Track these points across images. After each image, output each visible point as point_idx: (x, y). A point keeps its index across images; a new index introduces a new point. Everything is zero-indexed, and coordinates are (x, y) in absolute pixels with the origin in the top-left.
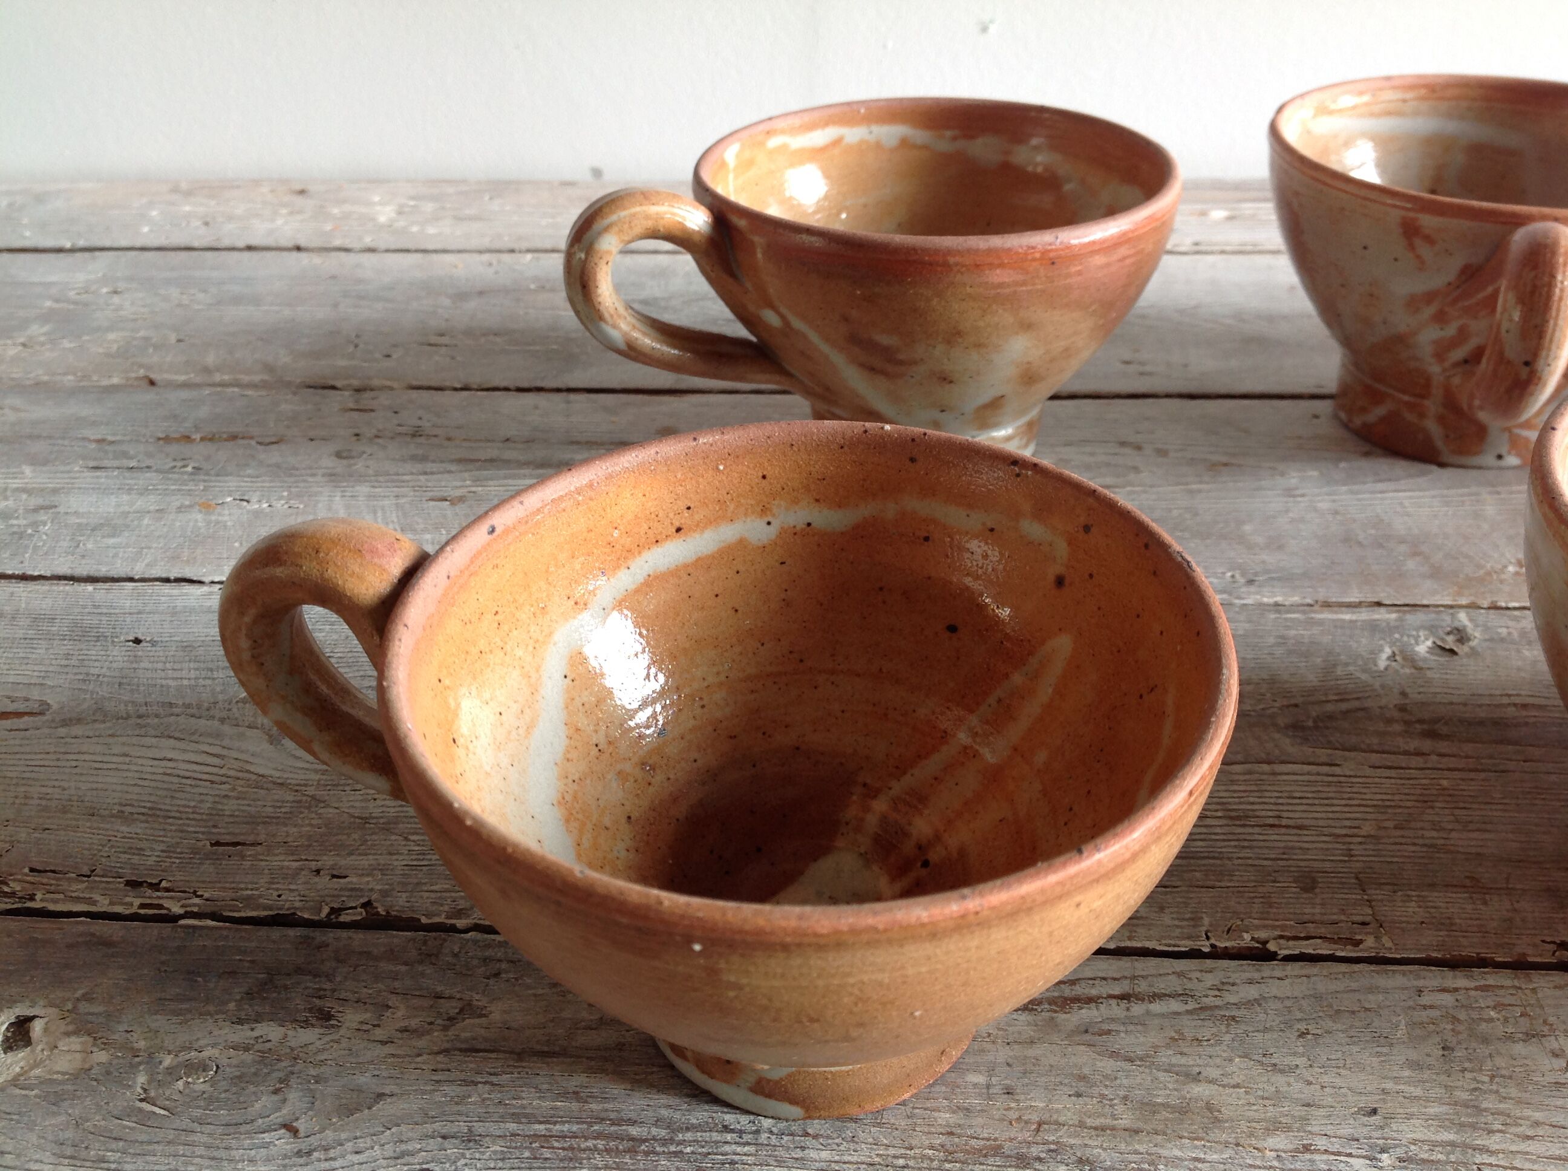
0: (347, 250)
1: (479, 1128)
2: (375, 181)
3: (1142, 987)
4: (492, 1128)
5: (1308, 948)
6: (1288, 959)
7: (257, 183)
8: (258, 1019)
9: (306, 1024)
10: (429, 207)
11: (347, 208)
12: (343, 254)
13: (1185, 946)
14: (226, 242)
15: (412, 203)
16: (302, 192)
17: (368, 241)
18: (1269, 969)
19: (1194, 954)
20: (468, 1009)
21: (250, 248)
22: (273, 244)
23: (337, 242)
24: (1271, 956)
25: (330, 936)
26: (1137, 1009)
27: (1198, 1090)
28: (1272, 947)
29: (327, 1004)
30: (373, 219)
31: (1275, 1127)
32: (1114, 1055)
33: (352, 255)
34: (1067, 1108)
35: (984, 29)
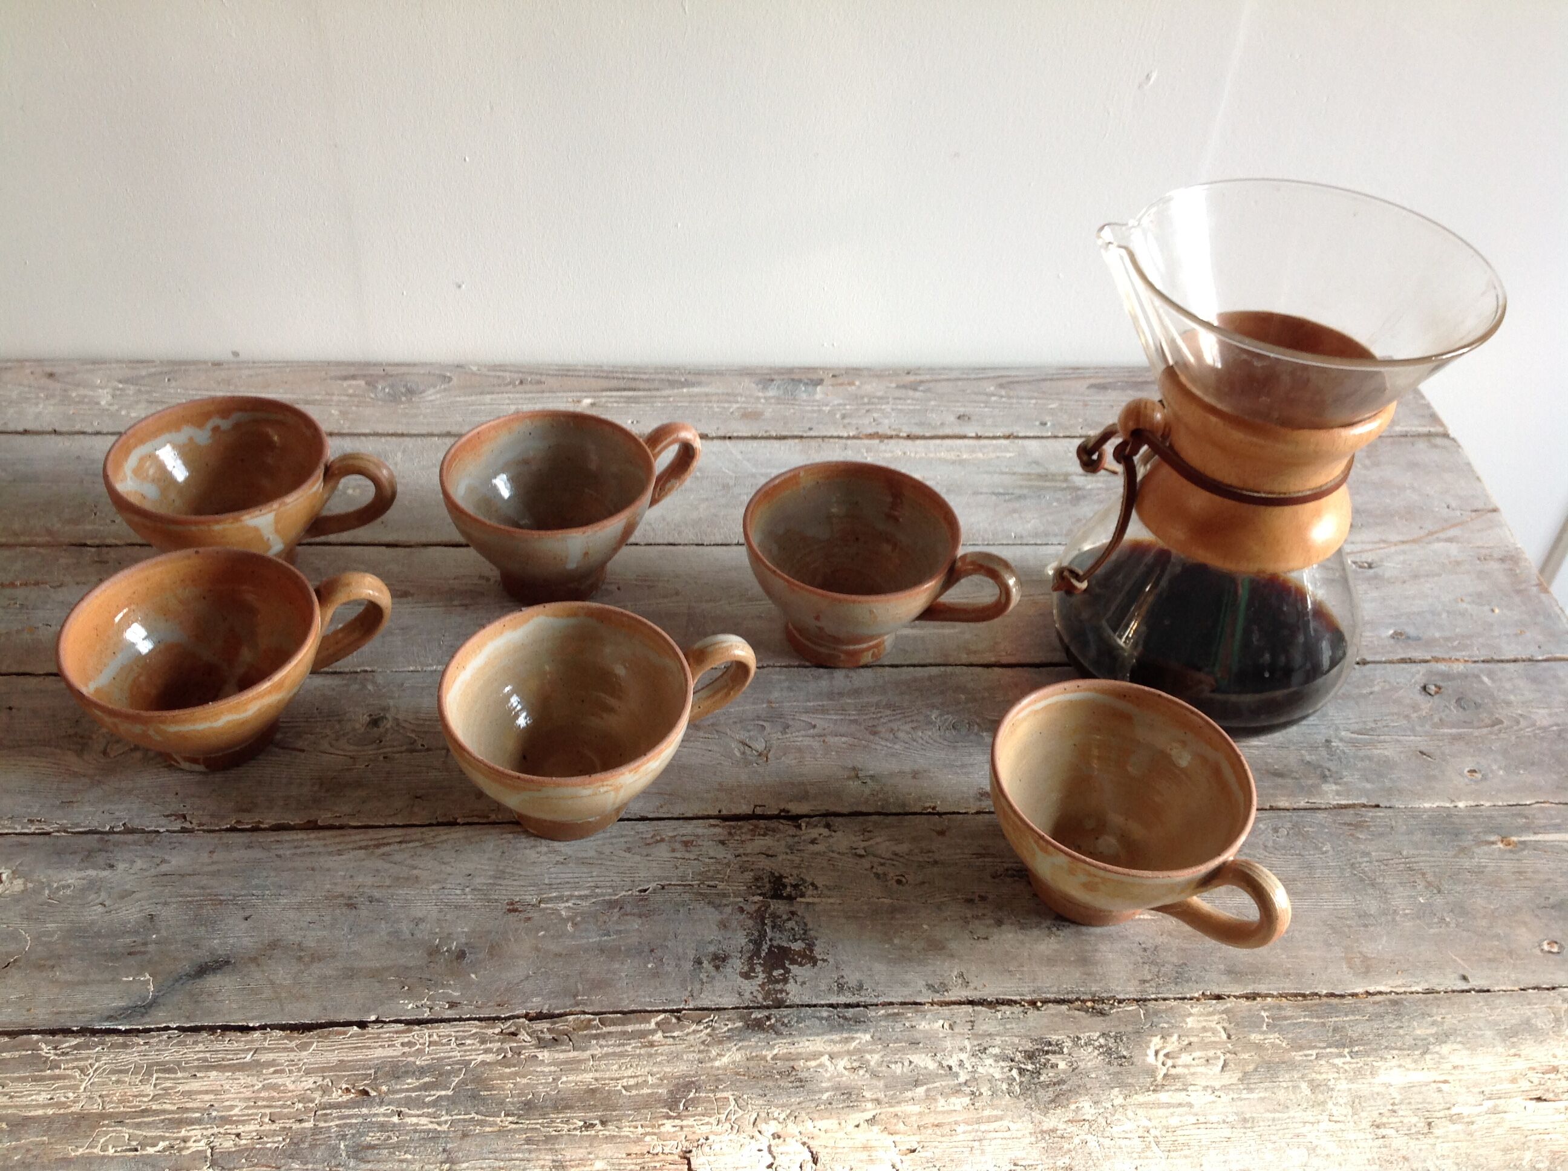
0: (83, 433)
1: (169, 900)
2: (96, 362)
3: (408, 838)
4: (173, 900)
5: (470, 820)
6: (464, 824)
7: (21, 362)
8: (87, 868)
9: (104, 869)
10: (131, 390)
11: (82, 391)
12: (81, 436)
13: (427, 822)
14: (11, 427)
15: (121, 386)
16: (51, 375)
17: (96, 426)
18: (454, 829)
19: (430, 825)
20: (163, 861)
21: (26, 432)
22: (40, 429)
23: (78, 428)
24: (458, 824)
25: (111, 837)
26: (404, 846)
27: (415, 872)
28: (459, 821)
29: (112, 862)
30: (98, 403)
31: (436, 882)
32: (391, 862)
33: (88, 438)
34: (369, 880)
35: (460, 287)
